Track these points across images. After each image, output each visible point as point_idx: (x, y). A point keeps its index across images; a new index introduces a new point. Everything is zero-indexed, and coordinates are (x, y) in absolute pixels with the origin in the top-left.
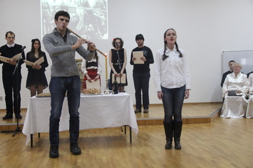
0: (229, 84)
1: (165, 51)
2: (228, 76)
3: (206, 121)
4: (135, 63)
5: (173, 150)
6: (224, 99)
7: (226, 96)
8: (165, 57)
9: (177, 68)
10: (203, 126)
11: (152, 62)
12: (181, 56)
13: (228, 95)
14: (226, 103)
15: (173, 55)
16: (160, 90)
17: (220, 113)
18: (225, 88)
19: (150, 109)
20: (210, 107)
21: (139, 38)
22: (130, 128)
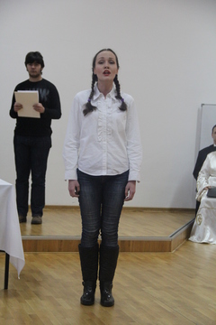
0: (210, 173)
1: (91, 97)
2: (210, 156)
3: (162, 247)
4: (20, 114)
5: (97, 307)
6: (198, 203)
7: (204, 198)
8: (89, 109)
9: (112, 133)
10: (156, 257)
11: (58, 116)
12: (123, 108)
13: (209, 196)
14: (202, 211)
15: (106, 105)
16: (74, 177)
17: (189, 231)
18: (203, 182)
19: (46, 216)
20: (169, 218)
21: (34, 60)
22: (8, 256)
